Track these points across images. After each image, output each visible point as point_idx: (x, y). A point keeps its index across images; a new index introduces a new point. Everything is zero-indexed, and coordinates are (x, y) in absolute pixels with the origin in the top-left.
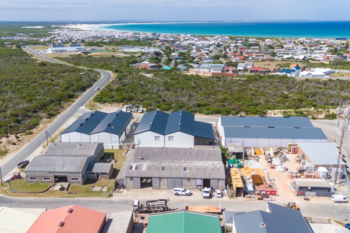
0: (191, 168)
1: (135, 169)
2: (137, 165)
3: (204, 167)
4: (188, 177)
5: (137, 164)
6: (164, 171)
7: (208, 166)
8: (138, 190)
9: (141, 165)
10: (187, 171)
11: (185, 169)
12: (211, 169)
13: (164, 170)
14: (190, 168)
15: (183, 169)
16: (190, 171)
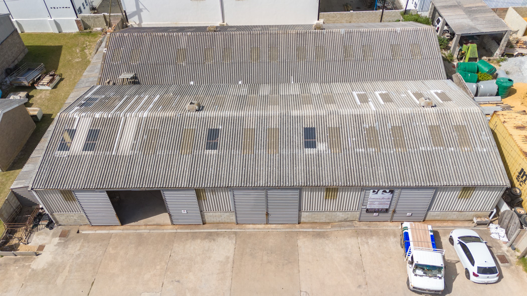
0: (338, 129)
1: (87, 147)
2: (95, 122)
3: (398, 123)
4: (327, 182)
5: (97, 115)
6: (214, 152)
7: (411, 117)
8: (110, 236)
9: (114, 123)
10: (321, 147)
11: (310, 137)
12: (427, 133)
13: (214, 146)
14: (330, 130)
15: (299, 139)
16: (331, 146)
